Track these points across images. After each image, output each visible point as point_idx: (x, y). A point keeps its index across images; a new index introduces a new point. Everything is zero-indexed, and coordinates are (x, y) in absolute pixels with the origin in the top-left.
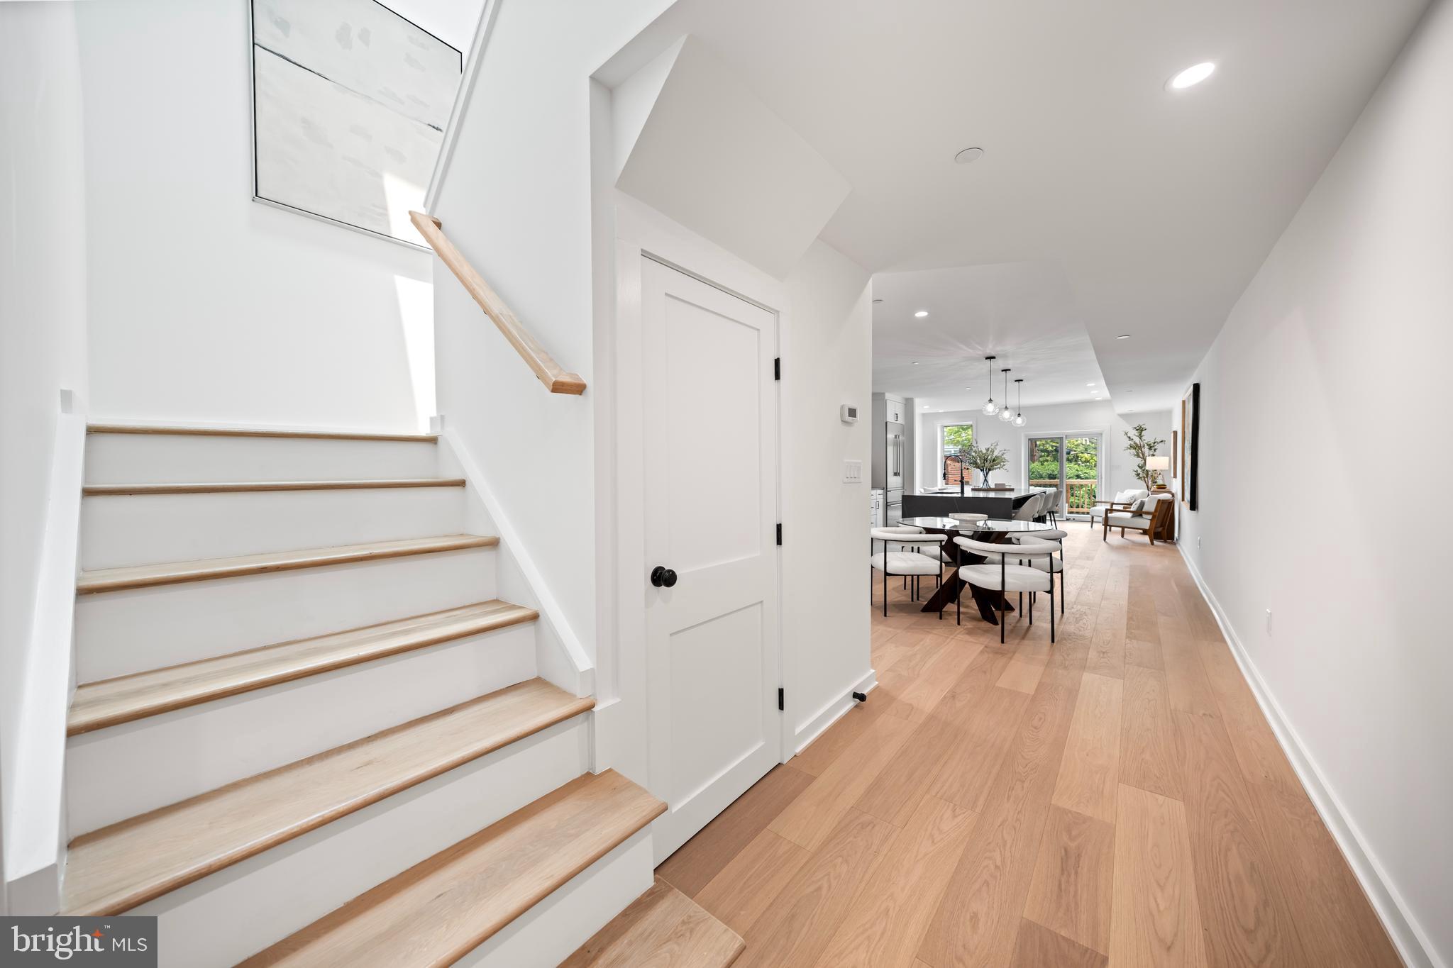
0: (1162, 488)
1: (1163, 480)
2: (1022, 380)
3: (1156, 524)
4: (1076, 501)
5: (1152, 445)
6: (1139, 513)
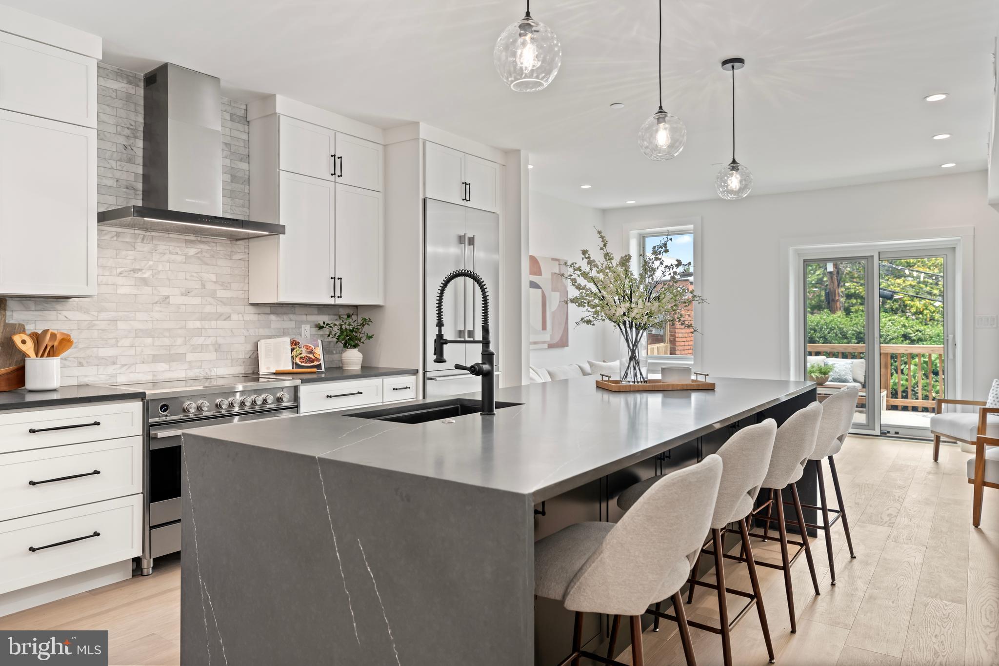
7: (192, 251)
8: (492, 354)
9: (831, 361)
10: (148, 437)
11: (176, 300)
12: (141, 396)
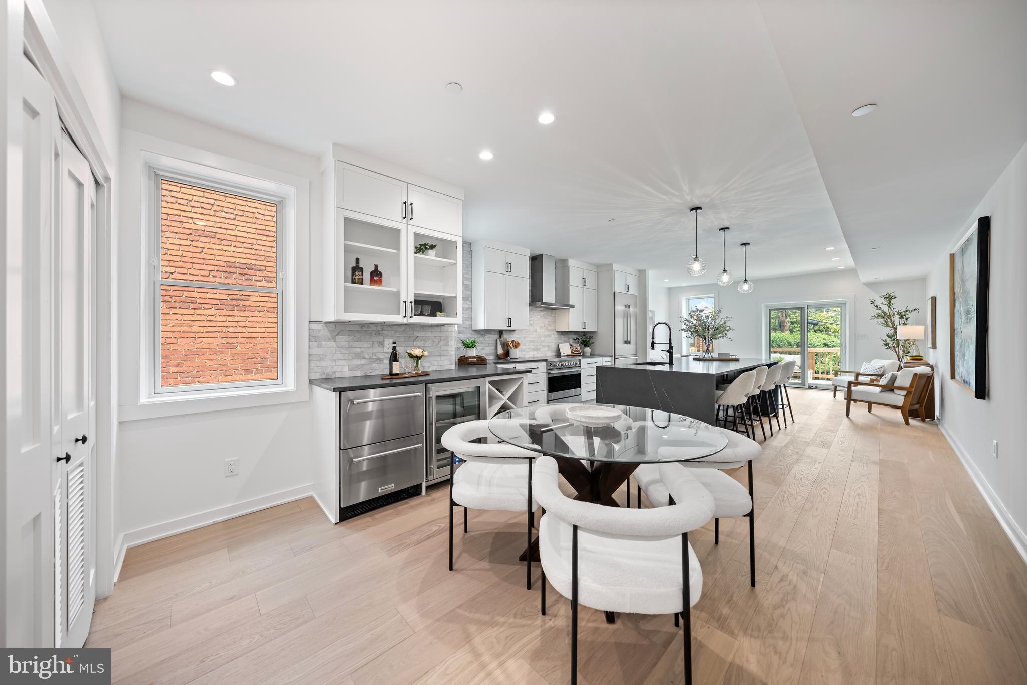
0: (917, 359)
1: (917, 350)
2: (748, 244)
3: (912, 401)
4: (823, 367)
5: (903, 313)
6: (890, 388)
7: (542, 314)
8: (673, 347)
9: (782, 356)
10: (548, 373)
11: (538, 330)
12: (546, 361)
